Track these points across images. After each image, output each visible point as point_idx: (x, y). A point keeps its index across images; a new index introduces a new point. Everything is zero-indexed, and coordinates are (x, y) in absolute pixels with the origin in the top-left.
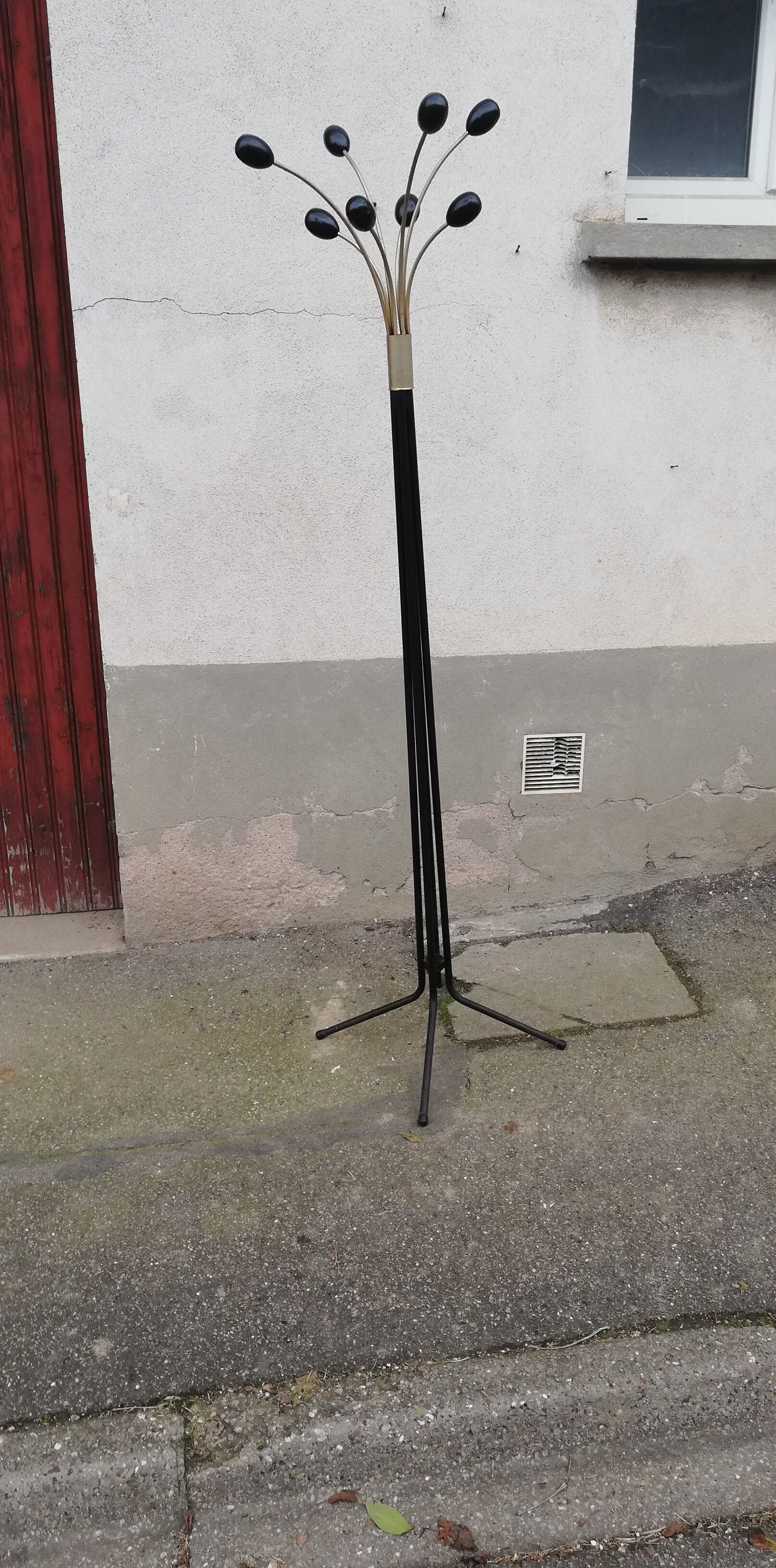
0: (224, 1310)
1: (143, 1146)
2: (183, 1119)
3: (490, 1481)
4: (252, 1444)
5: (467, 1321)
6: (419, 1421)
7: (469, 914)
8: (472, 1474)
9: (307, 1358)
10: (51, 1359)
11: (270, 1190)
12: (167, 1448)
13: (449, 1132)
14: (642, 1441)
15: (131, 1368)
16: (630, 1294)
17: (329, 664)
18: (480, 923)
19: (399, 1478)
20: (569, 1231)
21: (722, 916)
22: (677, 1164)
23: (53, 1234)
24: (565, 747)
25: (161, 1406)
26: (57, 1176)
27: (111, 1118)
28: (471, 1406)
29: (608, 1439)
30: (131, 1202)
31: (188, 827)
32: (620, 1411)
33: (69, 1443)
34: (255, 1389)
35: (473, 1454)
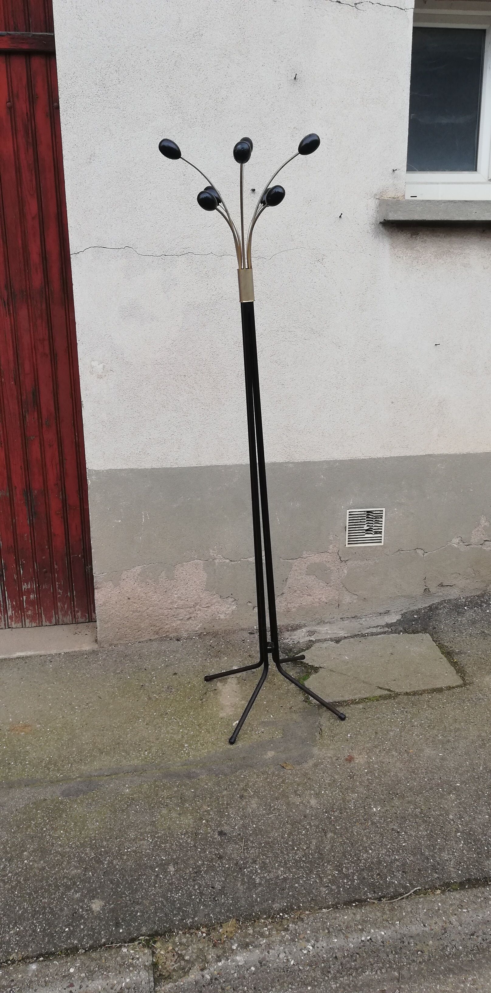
0: (174, 880)
1: (116, 774)
2: (140, 756)
3: (349, 989)
4: (197, 967)
5: (330, 885)
6: (303, 951)
7: (314, 623)
8: (338, 985)
9: (228, 910)
10: (64, 913)
11: (199, 801)
12: (142, 970)
13: (311, 763)
14: (445, 961)
15: (117, 919)
16: (432, 866)
17: (226, 467)
18: (321, 629)
19: (291, 988)
20: (391, 826)
21: (474, 622)
22: (456, 781)
23: (62, 832)
24: (373, 517)
25: (136, 943)
26: (62, 794)
27: (95, 757)
28: (336, 940)
29: (424, 961)
30: (111, 811)
31: (138, 569)
32: (431, 942)
33: (79, 968)
34: (197, 932)
35: (338, 972)
